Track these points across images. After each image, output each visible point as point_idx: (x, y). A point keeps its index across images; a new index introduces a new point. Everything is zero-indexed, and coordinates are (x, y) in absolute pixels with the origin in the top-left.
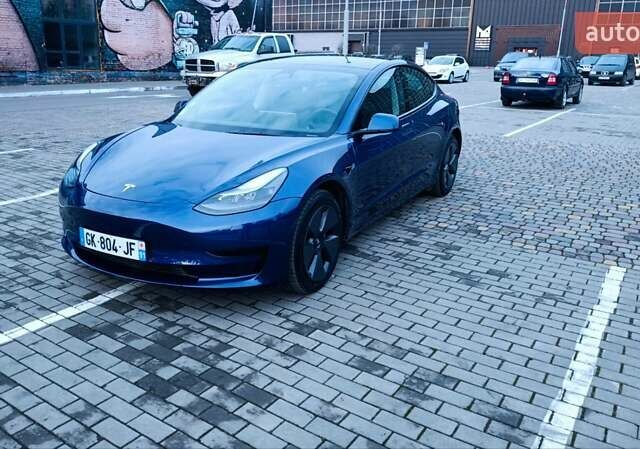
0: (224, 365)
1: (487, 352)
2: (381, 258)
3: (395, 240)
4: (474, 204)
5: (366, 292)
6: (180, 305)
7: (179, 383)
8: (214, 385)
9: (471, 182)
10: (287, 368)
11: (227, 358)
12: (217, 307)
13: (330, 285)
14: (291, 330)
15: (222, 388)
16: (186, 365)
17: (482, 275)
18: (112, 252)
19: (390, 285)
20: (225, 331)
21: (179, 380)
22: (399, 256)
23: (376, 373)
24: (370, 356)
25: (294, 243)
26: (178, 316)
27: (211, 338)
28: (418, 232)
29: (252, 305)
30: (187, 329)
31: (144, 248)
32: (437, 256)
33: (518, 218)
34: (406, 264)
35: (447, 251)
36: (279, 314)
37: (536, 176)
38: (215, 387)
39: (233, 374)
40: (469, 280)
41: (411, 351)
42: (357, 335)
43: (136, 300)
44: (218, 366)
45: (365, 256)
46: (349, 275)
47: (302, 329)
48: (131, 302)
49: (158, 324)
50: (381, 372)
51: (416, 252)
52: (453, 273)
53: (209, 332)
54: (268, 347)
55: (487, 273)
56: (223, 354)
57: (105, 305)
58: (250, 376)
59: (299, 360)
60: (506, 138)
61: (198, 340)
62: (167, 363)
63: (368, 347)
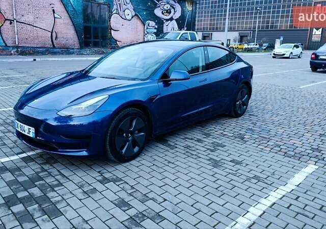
0: (50, 195)
1: (194, 206)
2: (176, 147)
3: (192, 139)
4: (253, 123)
5: (154, 165)
6: (56, 162)
7: (22, 201)
8: (38, 204)
9: (260, 111)
10: (80, 200)
11: (55, 191)
12: (73, 164)
13: (138, 159)
14: (98, 181)
15: (40, 206)
16: (33, 192)
17: (226, 162)
18: (23, 132)
19: (169, 162)
20: (67, 177)
21: (24, 199)
22: (188, 147)
23: (123, 208)
24: (128, 199)
25: (109, 135)
26: (50, 167)
27: (57, 180)
28: (208, 135)
29: (90, 166)
30: (50, 174)
31: (34, 131)
32: (208, 149)
33: (273, 133)
34: (187, 152)
35: (216, 147)
36: (99, 172)
37: (301, 110)
38: (38, 205)
39: (51, 200)
40: (216, 164)
41: (153, 199)
42: (130, 187)
43: (38, 157)
44: (48, 195)
45: (169, 146)
46: (153, 155)
47: (104, 181)
48: (35, 158)
49: (39, 170)
50: (126, 208)
51: (199, 146)
52: (210, 159)
53: (59, 177)
54: (80, 188)
55: (230, 161)
56: (56, 189)
57: (22, 158)
58: (58, 202)
59: (90, 196)
60: (300, 88)
61: (49, 180)
62: (26, 190)
63: (130, 194)
